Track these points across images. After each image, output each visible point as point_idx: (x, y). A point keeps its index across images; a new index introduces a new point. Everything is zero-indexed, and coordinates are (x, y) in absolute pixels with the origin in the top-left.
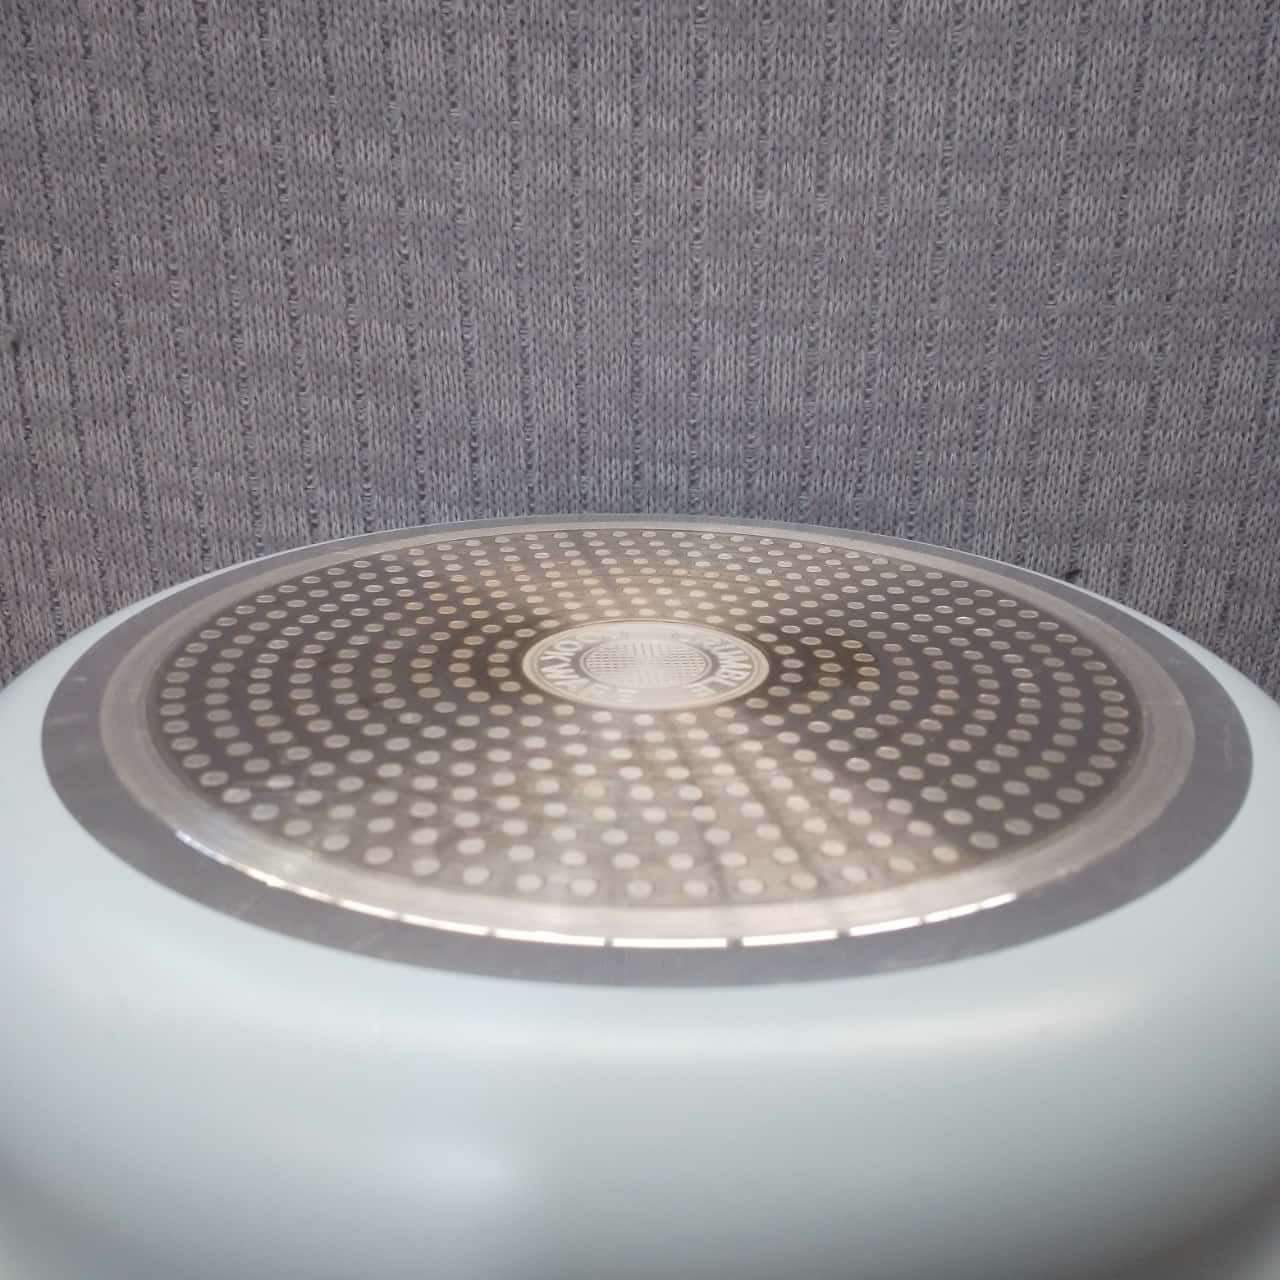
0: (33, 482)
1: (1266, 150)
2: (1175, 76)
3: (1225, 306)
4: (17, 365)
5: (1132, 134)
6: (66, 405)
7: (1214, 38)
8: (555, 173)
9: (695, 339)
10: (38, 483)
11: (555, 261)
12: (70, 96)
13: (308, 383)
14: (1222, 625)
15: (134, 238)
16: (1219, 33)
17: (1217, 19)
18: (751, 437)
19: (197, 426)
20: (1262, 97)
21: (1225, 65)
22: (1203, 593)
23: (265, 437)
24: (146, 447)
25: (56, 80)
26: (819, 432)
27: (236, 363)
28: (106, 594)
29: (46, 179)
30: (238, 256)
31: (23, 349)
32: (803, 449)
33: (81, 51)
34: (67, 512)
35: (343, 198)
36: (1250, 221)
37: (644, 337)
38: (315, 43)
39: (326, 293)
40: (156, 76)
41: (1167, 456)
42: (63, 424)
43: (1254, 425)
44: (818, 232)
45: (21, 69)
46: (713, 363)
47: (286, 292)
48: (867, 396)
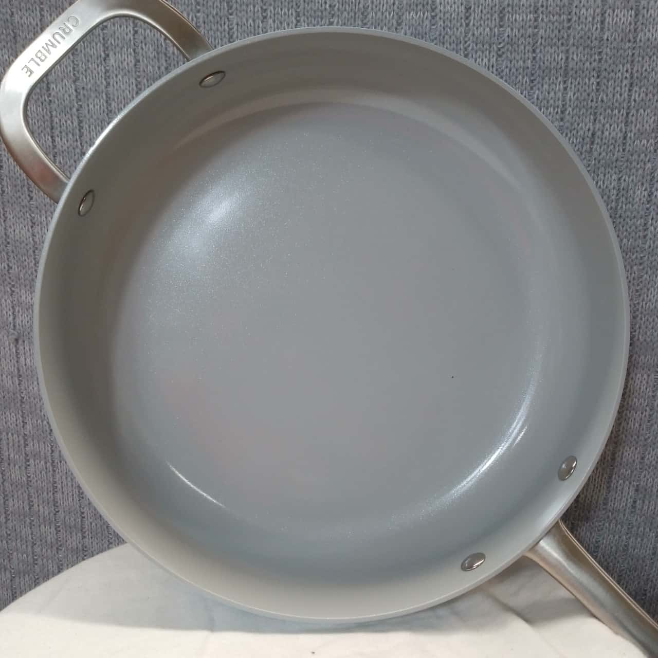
0: (21, 405)
1: (649, 272)
4: (17, 349)
7: (620, 217)
10: (23, 406)
14: (633, 510)
16: (623, 215)
17: (622, 207)
20: (647, 247)
21: (627, 230)
22: (622, 493)
28: (53, 462)
31: (20, 342)
34: (37, 421)
36: (642, 307)
43: (648, 409)
45: (27, 212)
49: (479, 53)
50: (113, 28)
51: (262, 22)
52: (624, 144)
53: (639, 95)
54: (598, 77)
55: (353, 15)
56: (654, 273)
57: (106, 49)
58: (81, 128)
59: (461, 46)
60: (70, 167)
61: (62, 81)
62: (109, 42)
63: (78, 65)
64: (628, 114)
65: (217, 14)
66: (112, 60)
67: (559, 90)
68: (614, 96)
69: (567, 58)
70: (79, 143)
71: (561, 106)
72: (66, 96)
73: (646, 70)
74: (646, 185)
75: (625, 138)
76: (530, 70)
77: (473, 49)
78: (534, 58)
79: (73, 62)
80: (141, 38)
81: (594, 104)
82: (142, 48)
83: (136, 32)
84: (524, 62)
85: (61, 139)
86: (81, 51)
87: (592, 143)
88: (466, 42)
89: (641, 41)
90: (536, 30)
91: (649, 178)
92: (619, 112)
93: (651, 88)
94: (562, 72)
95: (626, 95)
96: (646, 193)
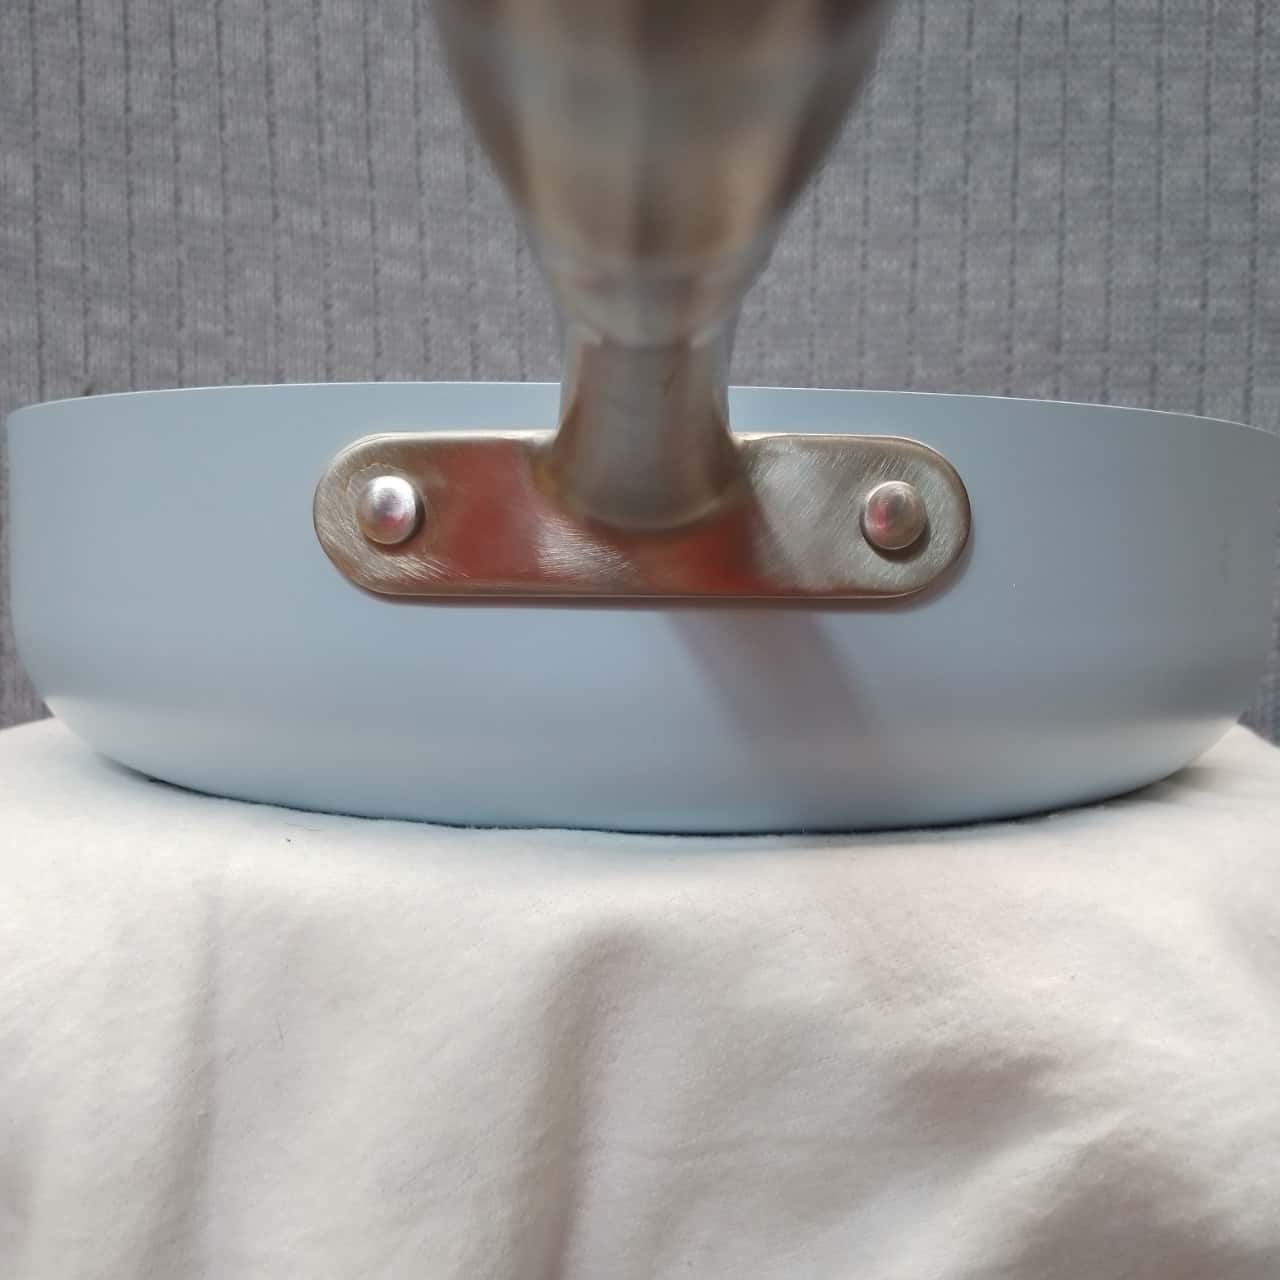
1: (1123, 229)
3: (1106, 355)
16: (1075, 140)
20: (1115, 189)
25: (149, 180)
30: (287, 318)
38: (362, 150)
52: (1066, 32)
70: (215, 58)
75: (1066, 24)
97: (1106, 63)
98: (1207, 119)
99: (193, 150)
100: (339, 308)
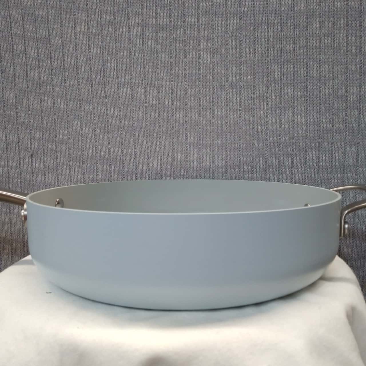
0: (33, 187)
1: (311, 106)
2: (288, 91)
3: (306, 140)
4: (32, 160)
5: (281, 103)
6: (42, 169)
7: (296, 83)
8: (155, 115)
9: (187, 150)
10: (34, 187)
11: (155, 134)
12: (49, 101)
13: (99, 162)
15: (61, 131)
16: (297, 82)
17: (296, 79)
18: (200, 172)
19: (72, 173)
20: (308, 95)
21: (299, 88)
23: (88, 175)
24: (60, 178)
25: (46, 98)
26: (216, 171)
27: (82, 158)
29: (42, 118)
30: (84, 134)
31: (34, 156)
32: (212, 175)
33: (52, 91)
35: (108, 121)
36: (309, 121)
37: (175, 149)
38: (103, 89)
39: (103, 141)
40: (68, 96)
41: (297, 175)
42: (41, 173)
43: (317, 167)
44: (213, 126)
45: (38, 95)
46: (191, 155)
47: (94, 141)
48: (226, 162)
49: (232, 18)
50: (78, 14)
51: (141, 10)
52: (294, 52)
53: (298, 32)
54: (281, 26)
55: (179, 5)
56: (312, 106)
57: (75, 24)
58: (64, 57)
59: (225, 15)
60: (58, 74)
61: (56, 38)
62: (77, 21)
63: (62, 31)
64: (294, 40)
65: (122, 7)
66: (78, 28)
67: (266, 32)
68: (288, 33)
69: (268, 19)
70: (63, 64)
71: (267, 38)
72: (58, 44)
73: (300, 22)
74: (305, 69)
75: (294, 50)
76: (253, 24)
77: (229, 17)
78: (254, 19)
79: (61, 30)
80: (90, 18)
81: (280, 37)
82: (91, 23)
83: (88, 16)
84: (251, 21)
85: (55, 63)
86: (64, 25)
87: (281, 53)
88: (226, 14)
89: (296, 10)
90: (254, 8)
91: (306, 66)
92: (291, 39)
93: (302, 29)
94: (266, 24)
95: (293, 32)
96: (305, 72)
97: (305, 60)
98: (333, 76)
99: (58, 89)
100: (98, 131)
